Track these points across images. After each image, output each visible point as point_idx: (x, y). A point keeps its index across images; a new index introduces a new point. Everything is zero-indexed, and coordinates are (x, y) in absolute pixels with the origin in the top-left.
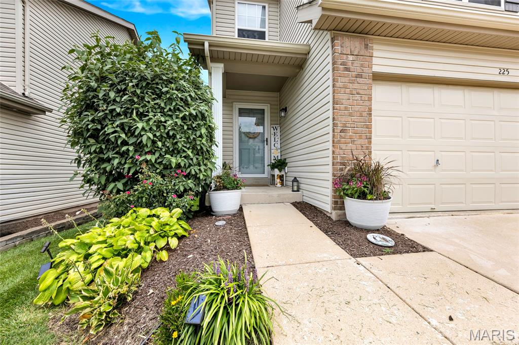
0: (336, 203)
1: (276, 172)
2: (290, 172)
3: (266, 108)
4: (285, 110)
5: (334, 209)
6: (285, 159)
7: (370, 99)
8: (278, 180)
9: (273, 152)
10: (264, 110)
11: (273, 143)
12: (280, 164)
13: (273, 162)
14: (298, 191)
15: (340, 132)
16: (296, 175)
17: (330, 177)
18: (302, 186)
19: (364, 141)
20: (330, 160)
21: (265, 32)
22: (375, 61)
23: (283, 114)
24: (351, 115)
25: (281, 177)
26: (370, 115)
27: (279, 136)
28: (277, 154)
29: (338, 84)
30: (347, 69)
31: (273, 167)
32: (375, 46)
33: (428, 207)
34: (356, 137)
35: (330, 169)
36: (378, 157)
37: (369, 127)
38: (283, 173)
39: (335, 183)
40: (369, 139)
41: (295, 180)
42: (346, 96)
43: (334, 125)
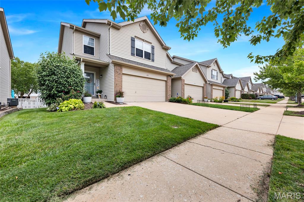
0: (115, 99)
1: (99, 94)
2: (103, 94)
3: (95, 73)
4: (102, 75)
5: (115, 100)
6: (102, 90)
7: (122, 79)
8: (100, 97)
9: (97, 88)
10: (93, 74)
11: (97, 85)
12: (100, 92)
13: (97, 91)
14: (106, 98)
15: (116, 85)
16: (106, 94)
17: (114, 94)
18: (107, 97)
19: (121, 87)
20: (114, 91)
21: (94, 48)
22: (123, 71)
23: (101, 77)
24: (118, 81)
25: (100, 96)
26: (122, 82)
27: (99, 83)
28: (98, 89)
29: (116, 75)
30: (118, 72)
31: (97, 92)
32: (123, 68)
33: (134, 101)
34: (119, 86)
35: (114, 92)
36: (123, 90)
37: (122, 84)
38: (101, 94)
39: (115, 95)
40: (122, 86)
41: (105, 96)
42: (117, 78)
43: (115, 83)
